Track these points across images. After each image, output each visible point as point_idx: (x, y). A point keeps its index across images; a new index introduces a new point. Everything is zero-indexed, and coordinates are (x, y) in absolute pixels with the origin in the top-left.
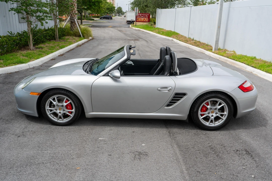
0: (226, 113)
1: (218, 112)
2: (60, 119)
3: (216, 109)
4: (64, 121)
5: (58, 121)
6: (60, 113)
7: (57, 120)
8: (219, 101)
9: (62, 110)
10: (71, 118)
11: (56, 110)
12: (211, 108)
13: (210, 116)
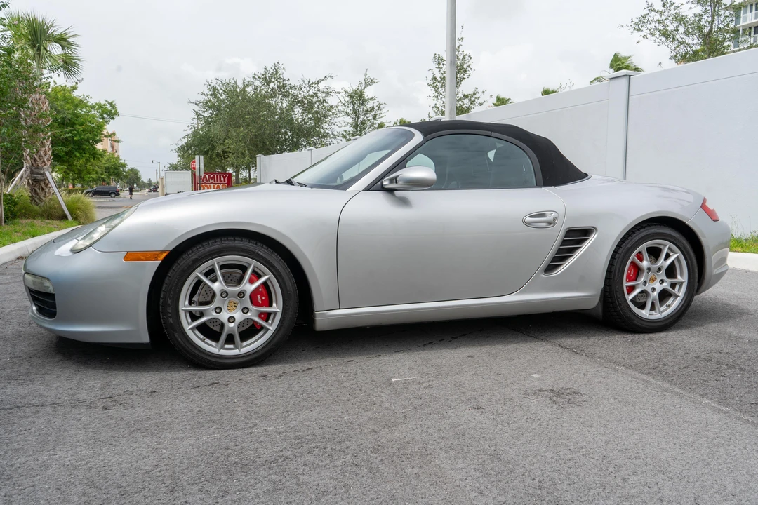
0: (682, 278)
1: (664, 277)
2: (227, 346)
3: (660, 269)
4: (243, 350)
5: (223, 352)
6: (232, 319)
7: (219, 350)
8: (665, 246)
9: (239, 307)
10: (269, 334)
11: (219, 310)
12: (649, 269)
13: (649, 290)
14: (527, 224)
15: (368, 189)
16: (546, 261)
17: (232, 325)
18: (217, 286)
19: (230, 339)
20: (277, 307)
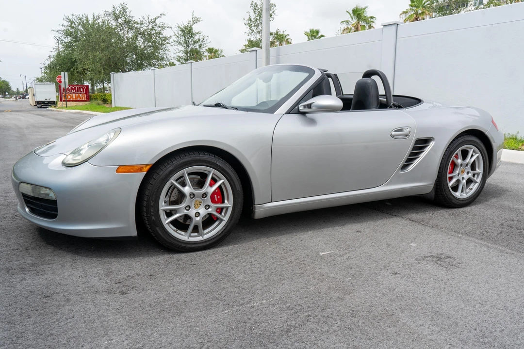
0: (480, 170)
1: (470, 170)
2: (193, 234)
3: (467, 165)
4: (206, 237)
5: (191, 239)
6: (198, 214)
7: (188, 238)
8: (471, 149)
9: (203, 205)
10: (223, 224)
11: (188, 207)
12: (461, 165)
13: (461, 179)
14: (392, 136)
15: (288, 112)
16: (402, 162)
17: (198, 219)
18: (187, 190)
19: (196, 229)
20: (228, 203)
